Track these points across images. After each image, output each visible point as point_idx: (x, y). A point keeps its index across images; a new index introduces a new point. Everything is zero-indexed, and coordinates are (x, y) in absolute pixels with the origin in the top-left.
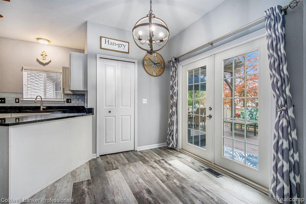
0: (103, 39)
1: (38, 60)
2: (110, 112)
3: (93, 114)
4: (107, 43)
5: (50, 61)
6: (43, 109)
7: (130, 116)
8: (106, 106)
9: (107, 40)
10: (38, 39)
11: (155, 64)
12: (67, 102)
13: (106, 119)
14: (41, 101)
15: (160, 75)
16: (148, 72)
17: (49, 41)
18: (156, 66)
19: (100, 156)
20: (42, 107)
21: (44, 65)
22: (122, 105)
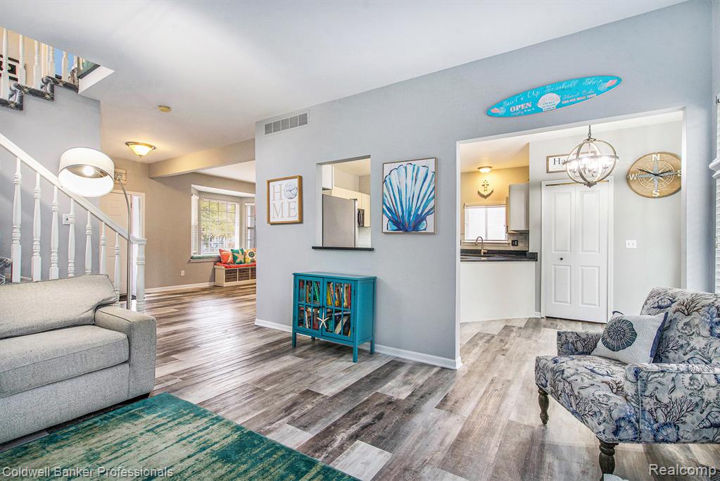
0: (551, 160)
1: (479, 193)
2: (562, 259)
3: (537, 260)
4: (557, 163)
5: (492, 192)
6: (484, 253)
7: (599, 267)
8: (555, 250)
9: (557, 159)
10: (479, 168)
11: (656, 175)
12: (513, 245)
13: (555, 268)
14: (482, 243)
15: (674, 193)
16: (639, 192)
17: (491, 167)
18: (660, 178)
19: (547, 317)
20: (483, 251)
21: (485, 197)
22: (583, 251)
